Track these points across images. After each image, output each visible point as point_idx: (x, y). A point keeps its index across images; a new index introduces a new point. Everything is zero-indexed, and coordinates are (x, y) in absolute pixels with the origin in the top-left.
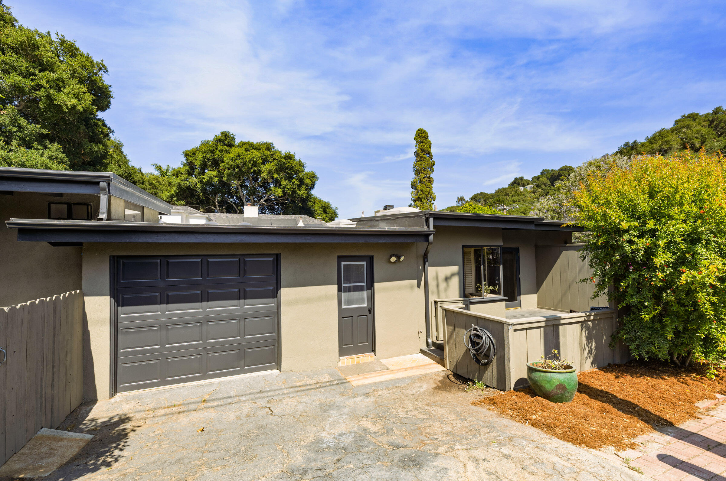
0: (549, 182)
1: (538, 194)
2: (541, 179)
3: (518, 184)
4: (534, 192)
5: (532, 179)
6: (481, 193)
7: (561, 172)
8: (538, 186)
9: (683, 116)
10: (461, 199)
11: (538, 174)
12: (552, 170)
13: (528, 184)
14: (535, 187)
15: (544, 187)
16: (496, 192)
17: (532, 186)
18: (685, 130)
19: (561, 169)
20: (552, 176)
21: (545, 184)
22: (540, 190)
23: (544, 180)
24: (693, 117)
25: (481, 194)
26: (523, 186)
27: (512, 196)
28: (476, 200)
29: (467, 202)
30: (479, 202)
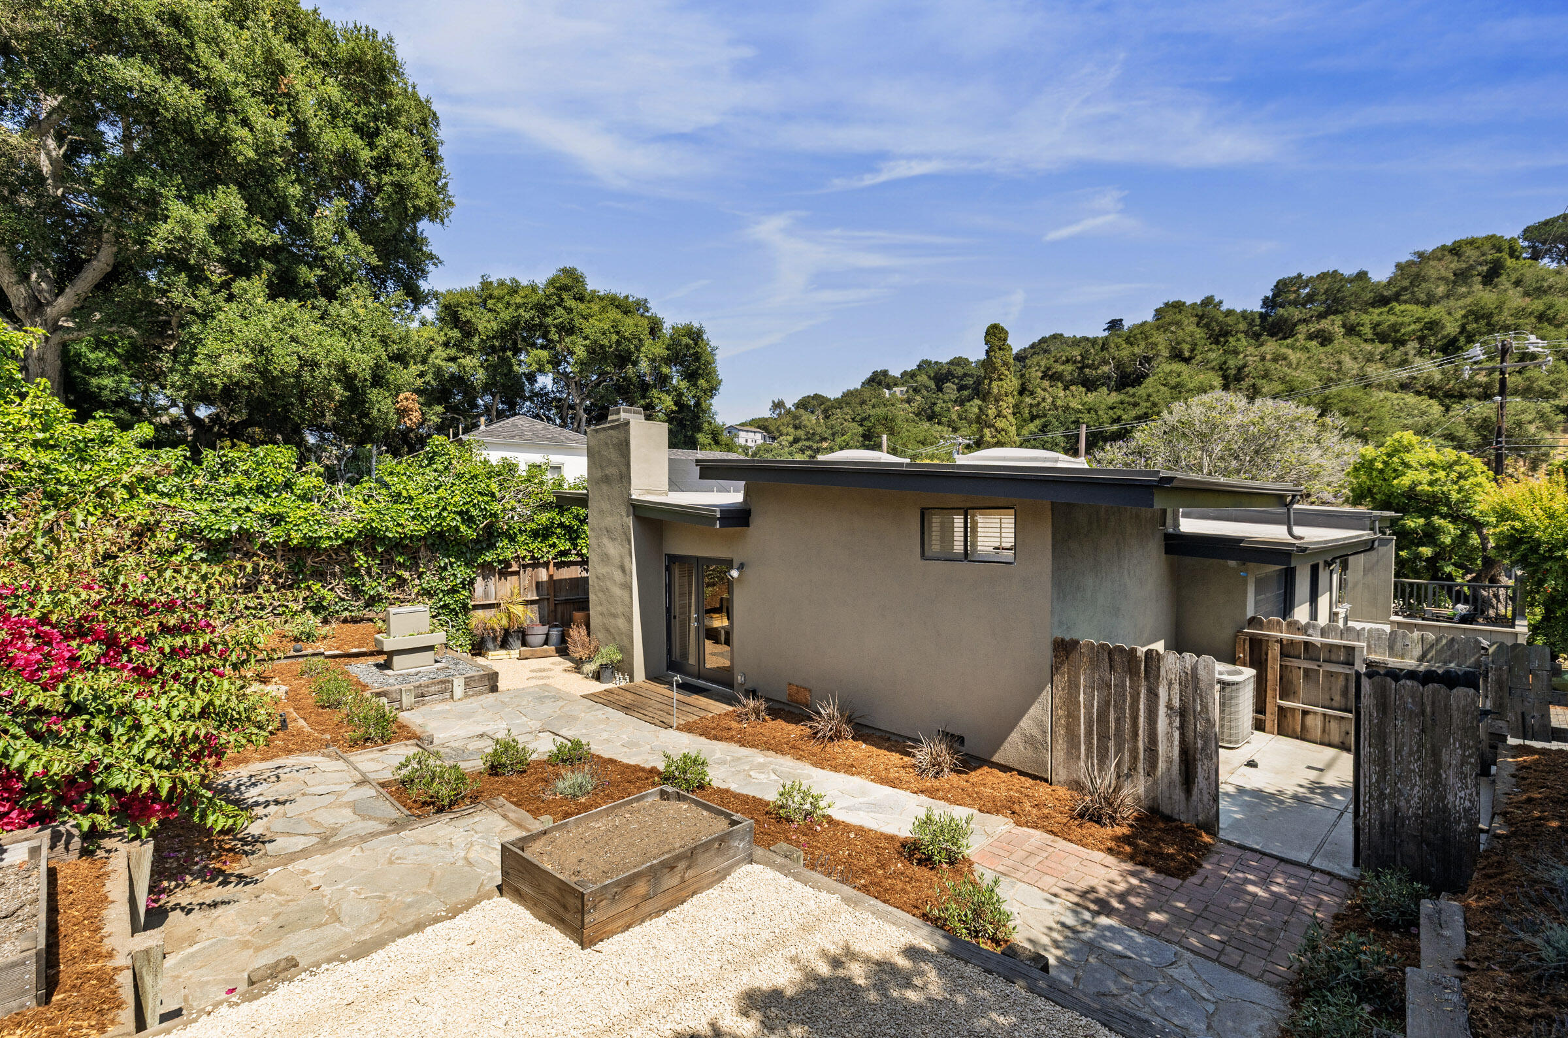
0: (932, 385)
1: (916, 404)
2: (919, 378)
3: (879, 383)
4: (909, 401)
5: (902, 375)
6: (816, 395)
7: (952, 368)
8: (916, 390)
9: (1167, 304)
10: (778, 405)
11: (912, 366)
12: (936, 363)
13: (896, 385)
14: (911, 391)
15: (925, 393)
16: (845, 395)
17: (905, 389)
18: (1173, 328)
19: (951, 363)
20: (936, 373)
21: (926, 388)
22: (918, 398)
23: (923, 378)
24: (1178, 306)
25: (816, 397)
26: (888, 387)
27: (874, 406)
28: (806, 409)
29: (789, 412)
30: (812, 412)
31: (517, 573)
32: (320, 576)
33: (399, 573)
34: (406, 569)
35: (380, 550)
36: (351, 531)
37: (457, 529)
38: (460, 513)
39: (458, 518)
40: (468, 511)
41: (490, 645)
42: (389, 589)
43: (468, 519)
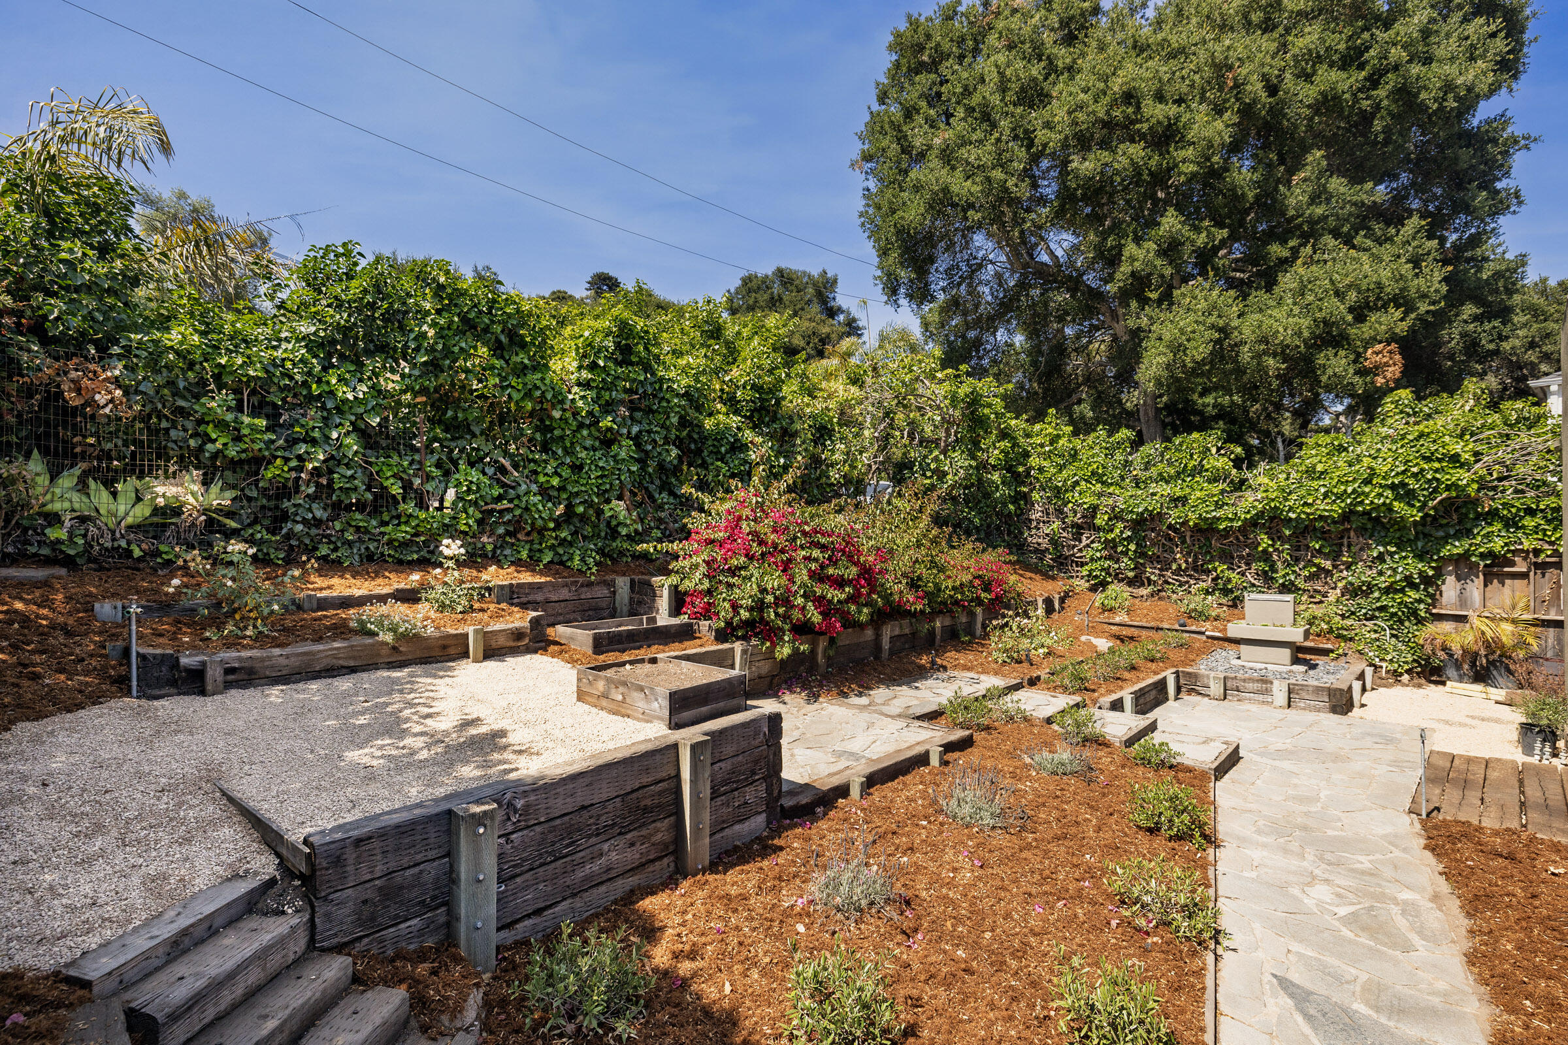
31: (1524, 576)
32: (1227, 557)
33: (1316, 561)
34: (1326, 557)
35: (1287, 533)
36: (1248, 512)
37: (1390, 509)
38: (1393, 487)
39: (1388, 493)
40: (1403, 485)
41: (1451, 672)
42: (1307, 579)
43: (1408, 496)
